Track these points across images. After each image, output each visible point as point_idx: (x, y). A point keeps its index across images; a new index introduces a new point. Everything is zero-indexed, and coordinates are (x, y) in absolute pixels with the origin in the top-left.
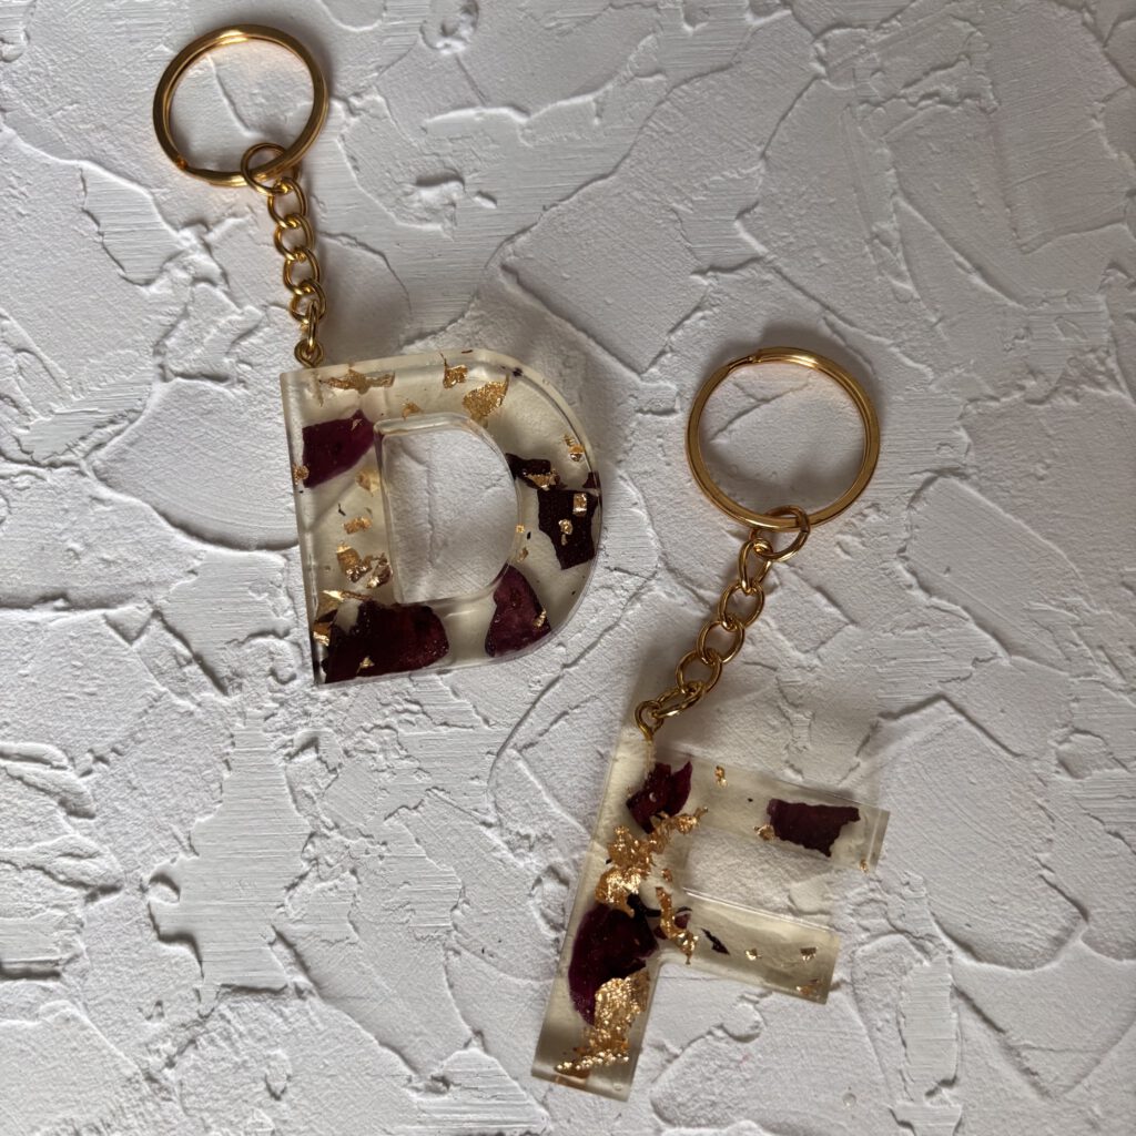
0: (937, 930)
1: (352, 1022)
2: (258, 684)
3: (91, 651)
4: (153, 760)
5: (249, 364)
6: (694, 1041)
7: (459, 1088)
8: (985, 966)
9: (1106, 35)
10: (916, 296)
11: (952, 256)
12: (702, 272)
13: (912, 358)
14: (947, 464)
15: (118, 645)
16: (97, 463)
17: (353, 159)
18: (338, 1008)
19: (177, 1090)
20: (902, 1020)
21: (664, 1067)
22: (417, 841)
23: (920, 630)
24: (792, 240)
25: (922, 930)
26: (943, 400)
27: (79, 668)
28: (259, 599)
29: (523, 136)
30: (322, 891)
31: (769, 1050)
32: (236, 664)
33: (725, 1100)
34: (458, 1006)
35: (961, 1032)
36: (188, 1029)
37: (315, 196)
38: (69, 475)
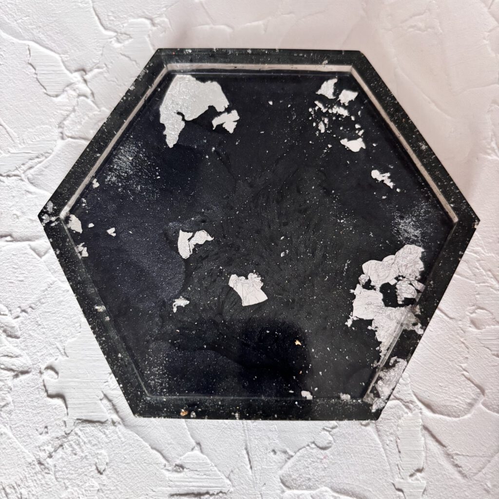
0: (415, 399)
1: (139, 438)
3: (22, 261)
4: (49, 312)
6: (301, 449)
7: (188, 470)
8: (437, 416)
9: (489, 5)
15: (35, 258)
16: (30, 176)
17: (153, 45)
18: (132, 431)
19: (53, 469)
21: (286, 461)
25: (408, 399)
27: (16, 269)
31: (336, 453)
33: (315, 477)
34: (189, 431)
35: (426, 447)
36: (59, 440)
37: (135, 61)
38: (16, 180)
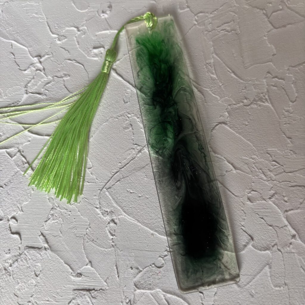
1: (58, 257)
3: (2, 160)
4: (14, 187)
5: (48, 91)
6: (146, 267)
7: (84, 276)
9: (269, 16)
10: (217, 79)
11: (227, 69)
13: (215, 94)
14: (222, 121)
15: (9, 158)
17: (78, 42)
18: (55, 253)
19: (12, 273)
21: (138, 274)
22: (79, 211)
26: (222, 105)
30: (54, 223)
31: (166, 270)
33: (153, 283)
34: (86, 255)
36: (16, 257)
37: (68, 51)
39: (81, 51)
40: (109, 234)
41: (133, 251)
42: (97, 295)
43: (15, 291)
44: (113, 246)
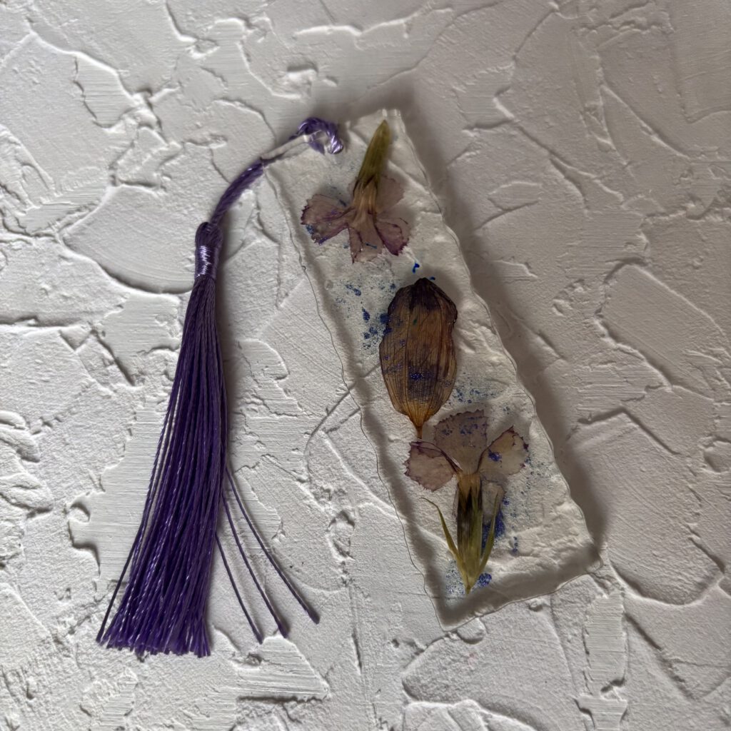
0: (614, 574)
2: (155, 380)
3: (49, 353)
4: (81, 426)
5: (170, 177)
6: (436, 640)
7: (266, 663)
8: (648, 601)
10: (614, 148)
11: (640, 123)
12: (470, 128)
13: (610, 187)
14: (632, 256)
15: (67, 350)
16: (66, 235)
17: (247, 55)
19: (74, 650)
20: (586, 635)
21: (413, 657)
22: (253, 489)
23: (609, 365)
24: (531, 110)
25: (603, 572)
26: (630, 215)
27: (40, 364)
28: (162, 325)
29: (358, 44)
31: (489, 650)
32: (142, 367)
33: (455, 684)
35: (629, 647)
36: (86, 609)
37: (222, 77)
38: (47, 242)
39: (256, 77)
40: (334, 550)
41: (399, 596)
42: (301, 714)
43: (82, 699)
44: (345, 582)
